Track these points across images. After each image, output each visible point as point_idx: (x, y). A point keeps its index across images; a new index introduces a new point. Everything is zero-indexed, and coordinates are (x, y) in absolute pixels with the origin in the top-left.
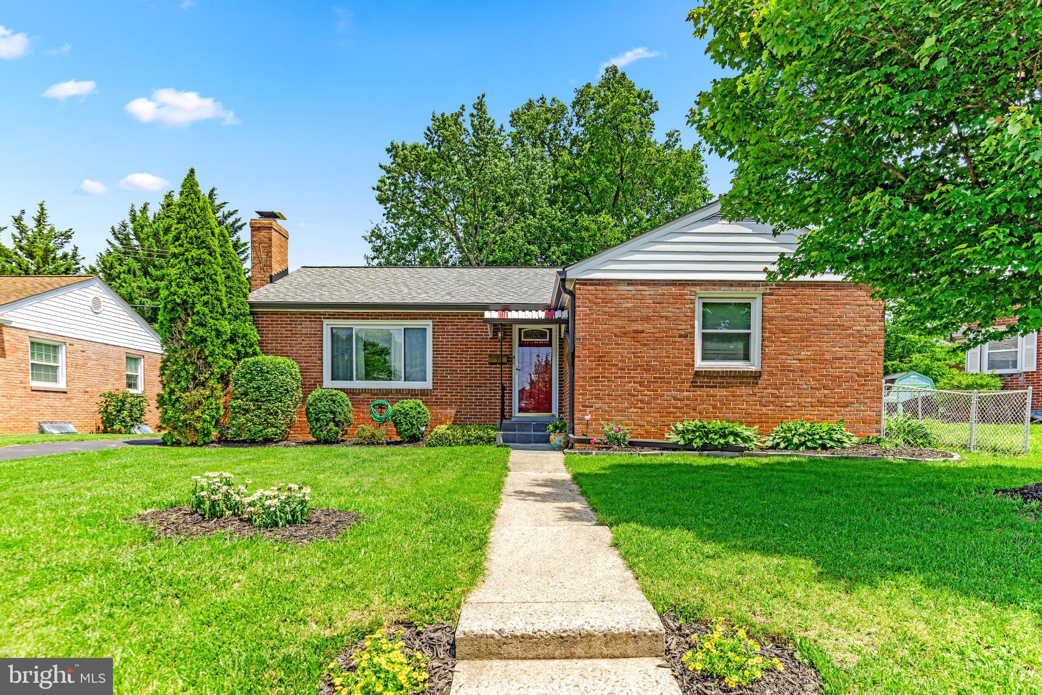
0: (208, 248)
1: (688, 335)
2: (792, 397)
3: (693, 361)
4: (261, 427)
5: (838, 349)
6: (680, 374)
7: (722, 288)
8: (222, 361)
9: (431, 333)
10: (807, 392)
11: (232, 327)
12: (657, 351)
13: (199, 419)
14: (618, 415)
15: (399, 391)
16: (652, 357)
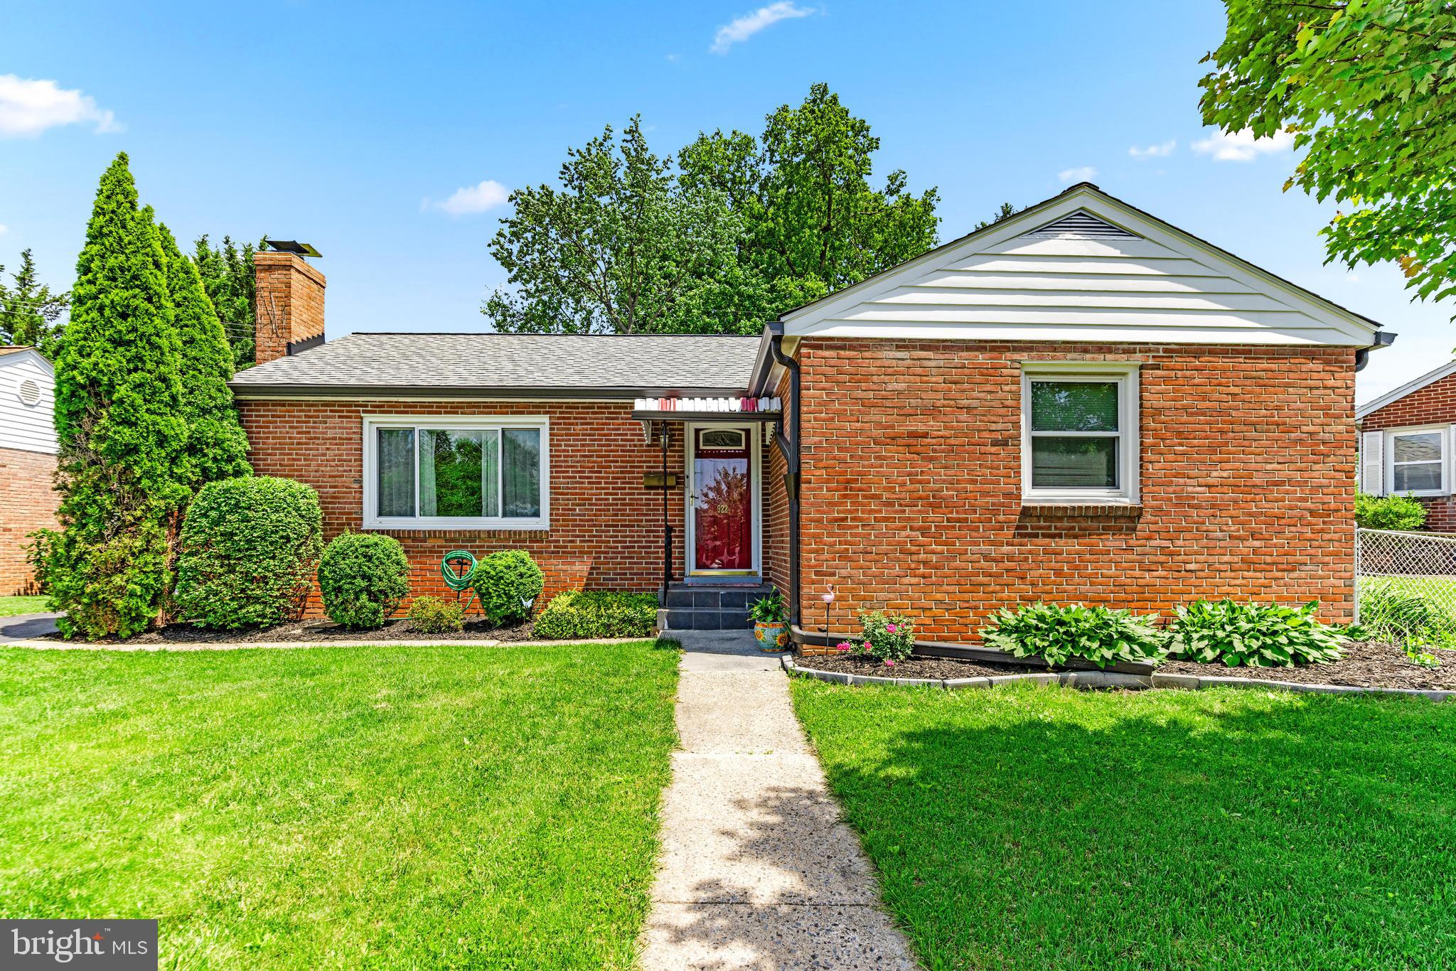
0: (145, 288)
1: (1008, 442)
2: (1196, 553)
3: (1019, 489)
4: (234, 605)
5: (1276, 466)
6: (995, 513)
7: (1069, 356)
8: (170, 486)
9: (548, 437)
10: (1223, 544)
11: (193, 427)
12: (950, 472)
13: (120, 591)
14: (882, 590)
15: (491, 534)
16: (944, 481)
